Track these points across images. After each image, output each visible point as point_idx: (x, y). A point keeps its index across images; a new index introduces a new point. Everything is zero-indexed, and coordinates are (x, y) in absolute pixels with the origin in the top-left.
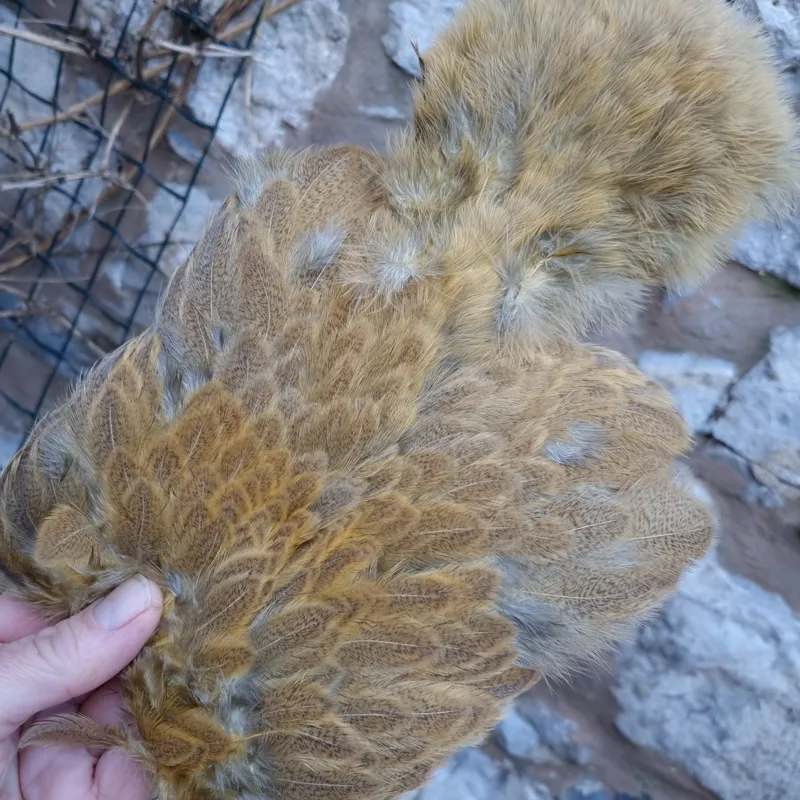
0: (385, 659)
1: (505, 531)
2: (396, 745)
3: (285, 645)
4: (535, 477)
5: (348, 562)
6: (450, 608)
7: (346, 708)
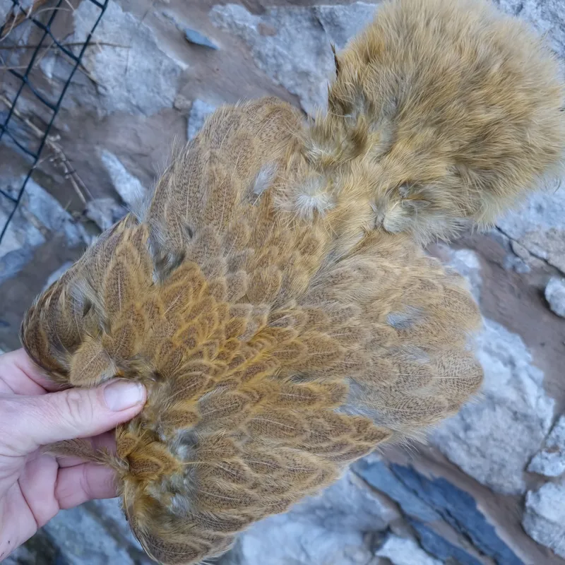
0: (274, 432)
1: (356, 365)
2: (273, 483)
3: (217, 415)
4: (379, 335)
5: (260, 371)
7: (247, 457)
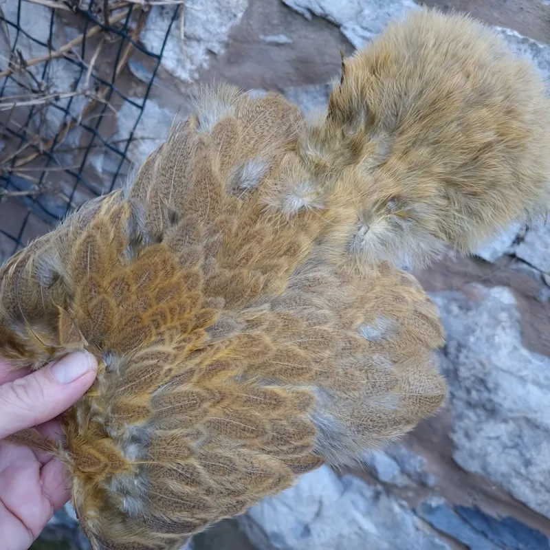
0: (234, 433)
1: (326, 373)
2: (229, 486)
3: (172, 411)
4: (350, 344)
5: (224, 369)
6: (281, 411)
7: (203, 458)
